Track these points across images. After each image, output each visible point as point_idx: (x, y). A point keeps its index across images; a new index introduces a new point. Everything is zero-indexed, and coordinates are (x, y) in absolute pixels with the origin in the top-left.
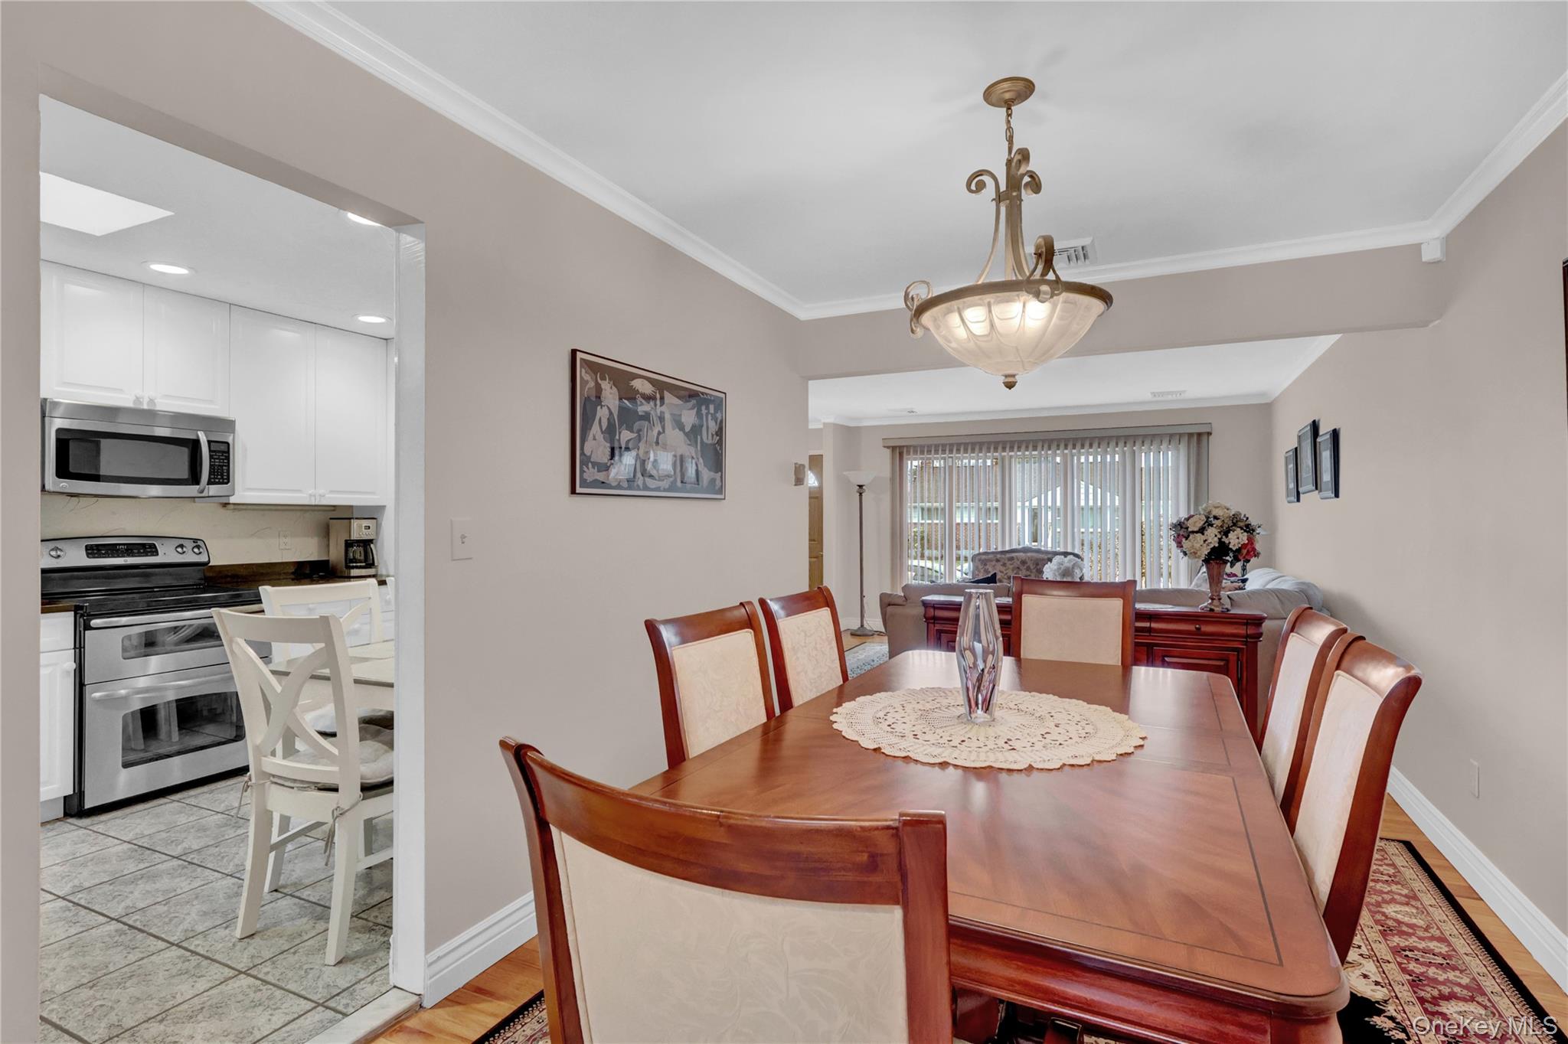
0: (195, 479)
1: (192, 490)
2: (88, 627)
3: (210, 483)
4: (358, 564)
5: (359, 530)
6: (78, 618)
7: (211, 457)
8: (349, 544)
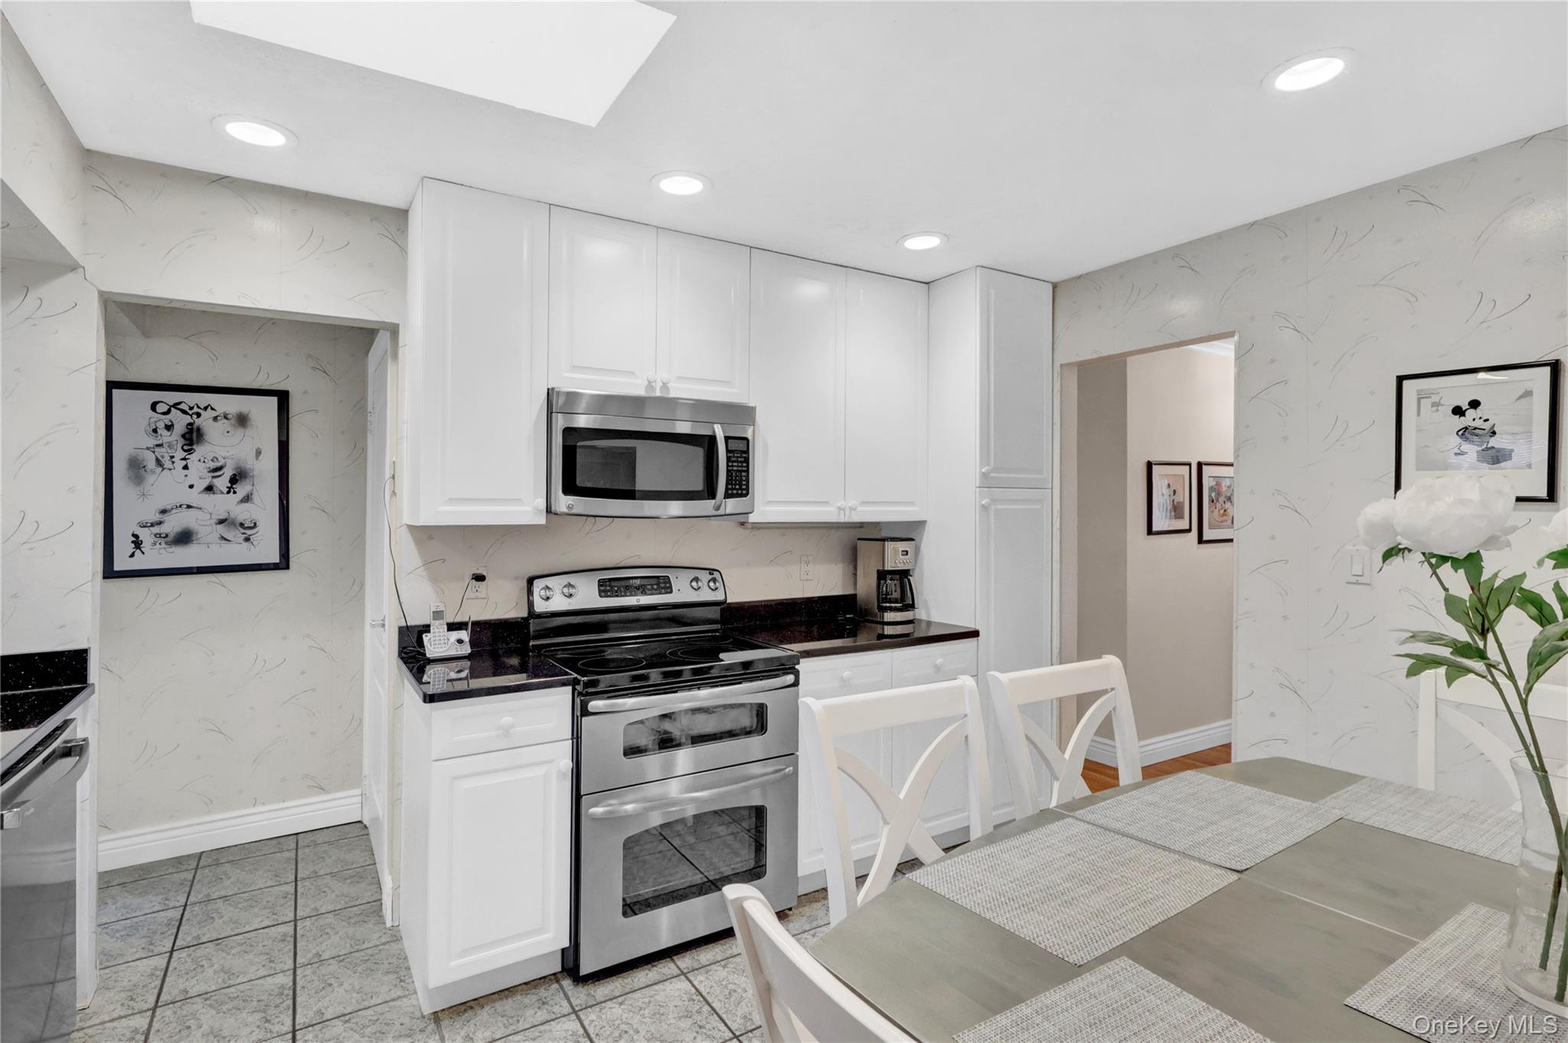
0: (710, 492)
1: (706, 506)
2: (585, 712)
3: (727, 496)
4: (893, 605)
5: (894, 557)
6: (576, 696)
7: (729, 459)
8: (882, 575)
